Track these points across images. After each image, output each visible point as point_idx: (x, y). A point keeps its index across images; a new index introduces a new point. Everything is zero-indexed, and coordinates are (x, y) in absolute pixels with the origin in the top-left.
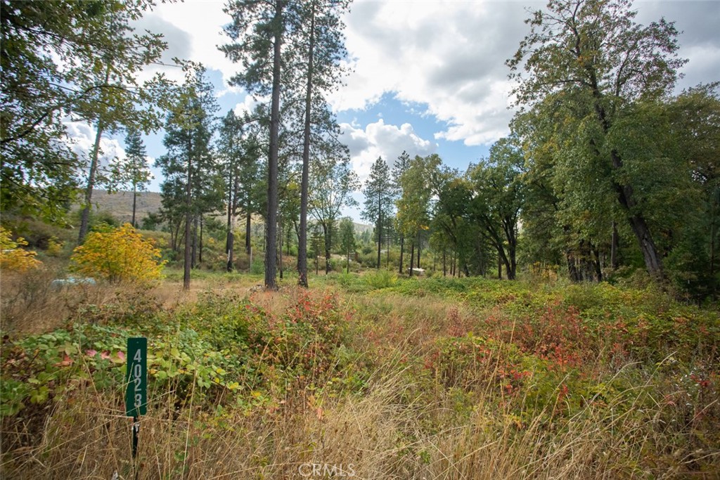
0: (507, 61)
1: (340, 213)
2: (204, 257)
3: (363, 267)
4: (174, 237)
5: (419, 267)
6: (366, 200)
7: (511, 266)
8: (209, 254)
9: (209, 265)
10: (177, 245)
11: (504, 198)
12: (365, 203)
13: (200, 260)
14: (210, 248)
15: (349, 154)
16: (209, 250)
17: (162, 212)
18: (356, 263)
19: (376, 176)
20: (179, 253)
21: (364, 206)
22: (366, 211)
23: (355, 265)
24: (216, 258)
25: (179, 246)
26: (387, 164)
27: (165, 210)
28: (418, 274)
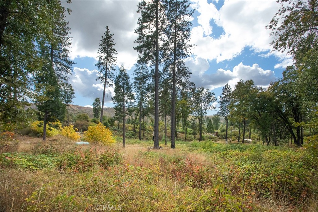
0: (266, 27)
1: (206, 113)
2: (145, 134)
3: (219, 138)
4: (134, 126)
5: (250, 139)
6: (220, 106)
7: (297, 139)
8: (148, 133)
9: (147, 138)
10: (135, 129)
11: (289, 100)
12: (220, 107)
13: (144, 136)
14: (149, 131)
15: (195, 86)
16: (148, 131)
17: (114, 118)
18: (216, 136)
19: (225, 93)
20: (136, 133)
21: (219, 109)
22: (220, 111)
23: (215, 137)
24: (150, 135)
25: (136, 130)
26: (231, 87)
27: (116, 117)
28: (249, 142)
